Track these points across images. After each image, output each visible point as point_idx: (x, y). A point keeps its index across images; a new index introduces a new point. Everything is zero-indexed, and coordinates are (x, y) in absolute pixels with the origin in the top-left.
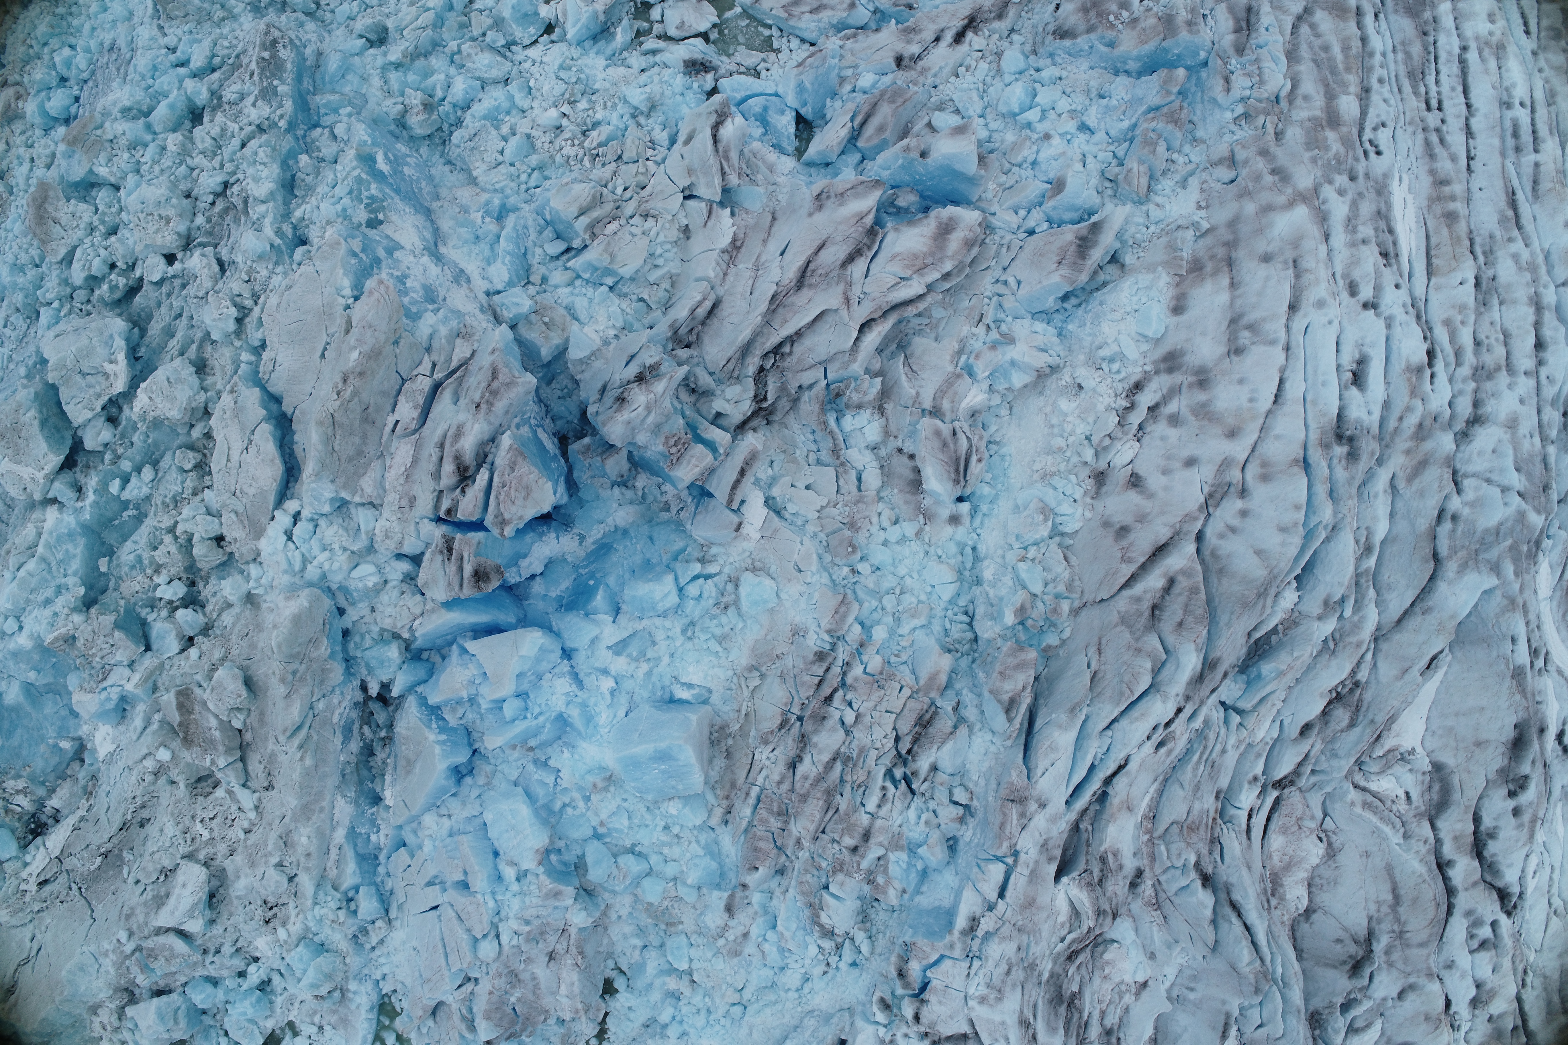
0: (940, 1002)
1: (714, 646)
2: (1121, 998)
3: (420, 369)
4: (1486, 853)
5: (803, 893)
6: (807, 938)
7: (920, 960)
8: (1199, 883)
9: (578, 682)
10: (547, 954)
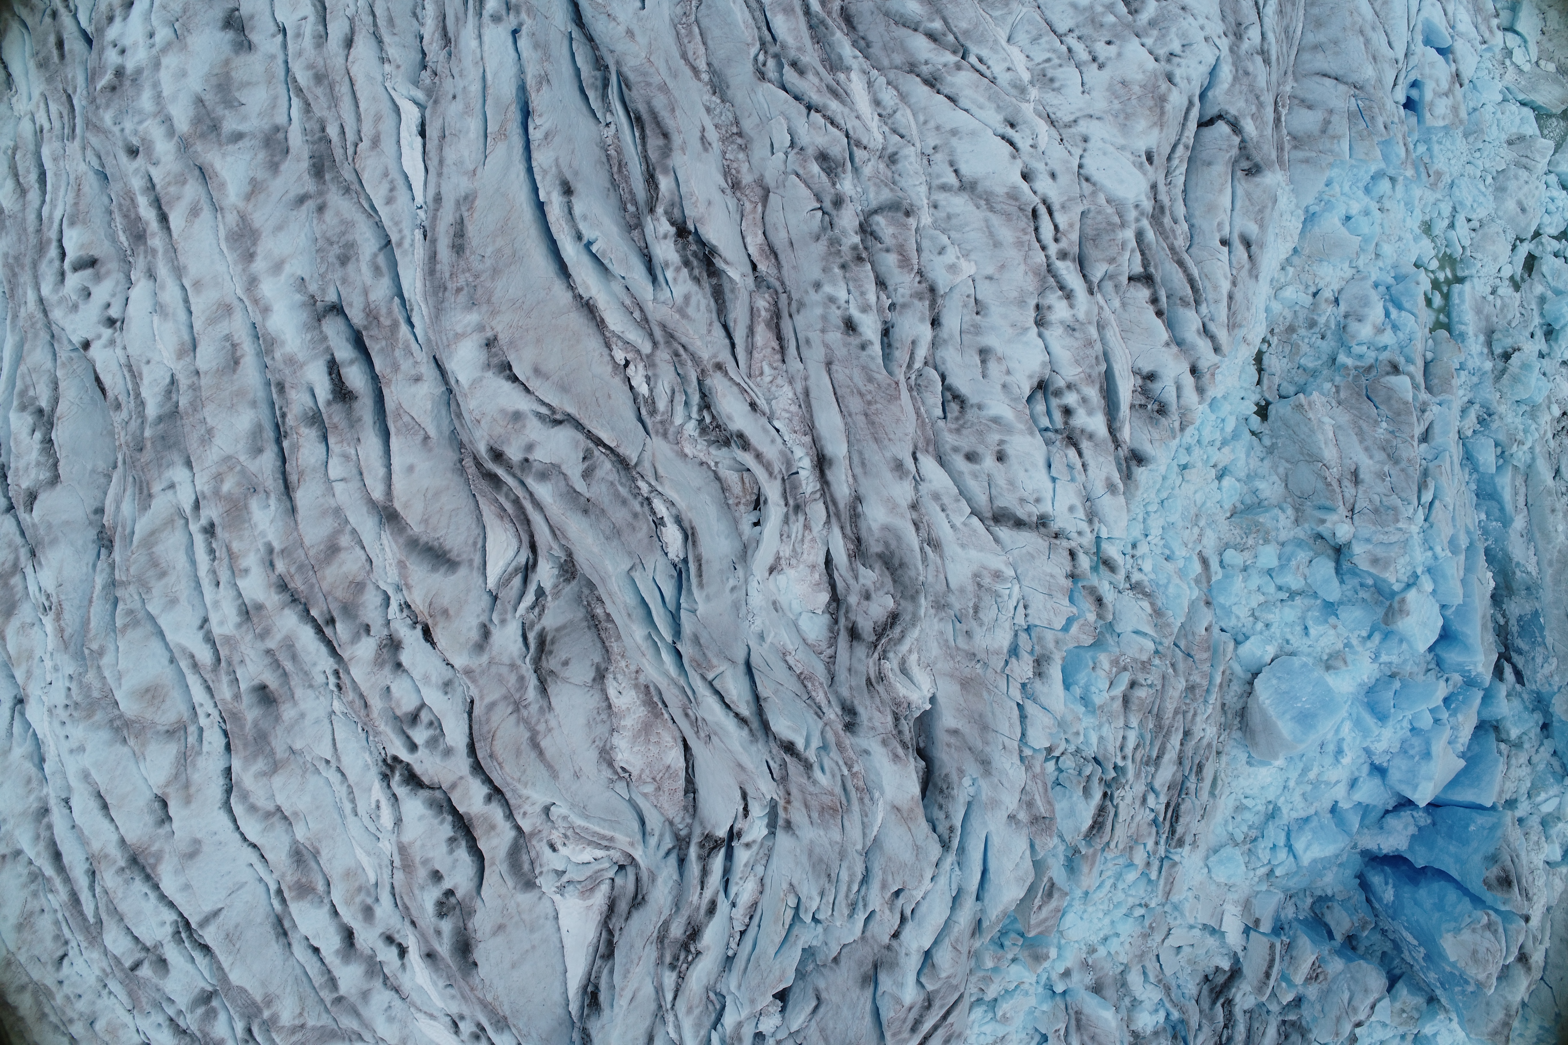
0: (1052, 576)
1: (1248, 802)
2: (794, 550)
4: (449, 818)
5: (1169, 625)
6: (1153, 576)
7: (1086, 623)
9: (1367, 751)
10: (1362, 481)
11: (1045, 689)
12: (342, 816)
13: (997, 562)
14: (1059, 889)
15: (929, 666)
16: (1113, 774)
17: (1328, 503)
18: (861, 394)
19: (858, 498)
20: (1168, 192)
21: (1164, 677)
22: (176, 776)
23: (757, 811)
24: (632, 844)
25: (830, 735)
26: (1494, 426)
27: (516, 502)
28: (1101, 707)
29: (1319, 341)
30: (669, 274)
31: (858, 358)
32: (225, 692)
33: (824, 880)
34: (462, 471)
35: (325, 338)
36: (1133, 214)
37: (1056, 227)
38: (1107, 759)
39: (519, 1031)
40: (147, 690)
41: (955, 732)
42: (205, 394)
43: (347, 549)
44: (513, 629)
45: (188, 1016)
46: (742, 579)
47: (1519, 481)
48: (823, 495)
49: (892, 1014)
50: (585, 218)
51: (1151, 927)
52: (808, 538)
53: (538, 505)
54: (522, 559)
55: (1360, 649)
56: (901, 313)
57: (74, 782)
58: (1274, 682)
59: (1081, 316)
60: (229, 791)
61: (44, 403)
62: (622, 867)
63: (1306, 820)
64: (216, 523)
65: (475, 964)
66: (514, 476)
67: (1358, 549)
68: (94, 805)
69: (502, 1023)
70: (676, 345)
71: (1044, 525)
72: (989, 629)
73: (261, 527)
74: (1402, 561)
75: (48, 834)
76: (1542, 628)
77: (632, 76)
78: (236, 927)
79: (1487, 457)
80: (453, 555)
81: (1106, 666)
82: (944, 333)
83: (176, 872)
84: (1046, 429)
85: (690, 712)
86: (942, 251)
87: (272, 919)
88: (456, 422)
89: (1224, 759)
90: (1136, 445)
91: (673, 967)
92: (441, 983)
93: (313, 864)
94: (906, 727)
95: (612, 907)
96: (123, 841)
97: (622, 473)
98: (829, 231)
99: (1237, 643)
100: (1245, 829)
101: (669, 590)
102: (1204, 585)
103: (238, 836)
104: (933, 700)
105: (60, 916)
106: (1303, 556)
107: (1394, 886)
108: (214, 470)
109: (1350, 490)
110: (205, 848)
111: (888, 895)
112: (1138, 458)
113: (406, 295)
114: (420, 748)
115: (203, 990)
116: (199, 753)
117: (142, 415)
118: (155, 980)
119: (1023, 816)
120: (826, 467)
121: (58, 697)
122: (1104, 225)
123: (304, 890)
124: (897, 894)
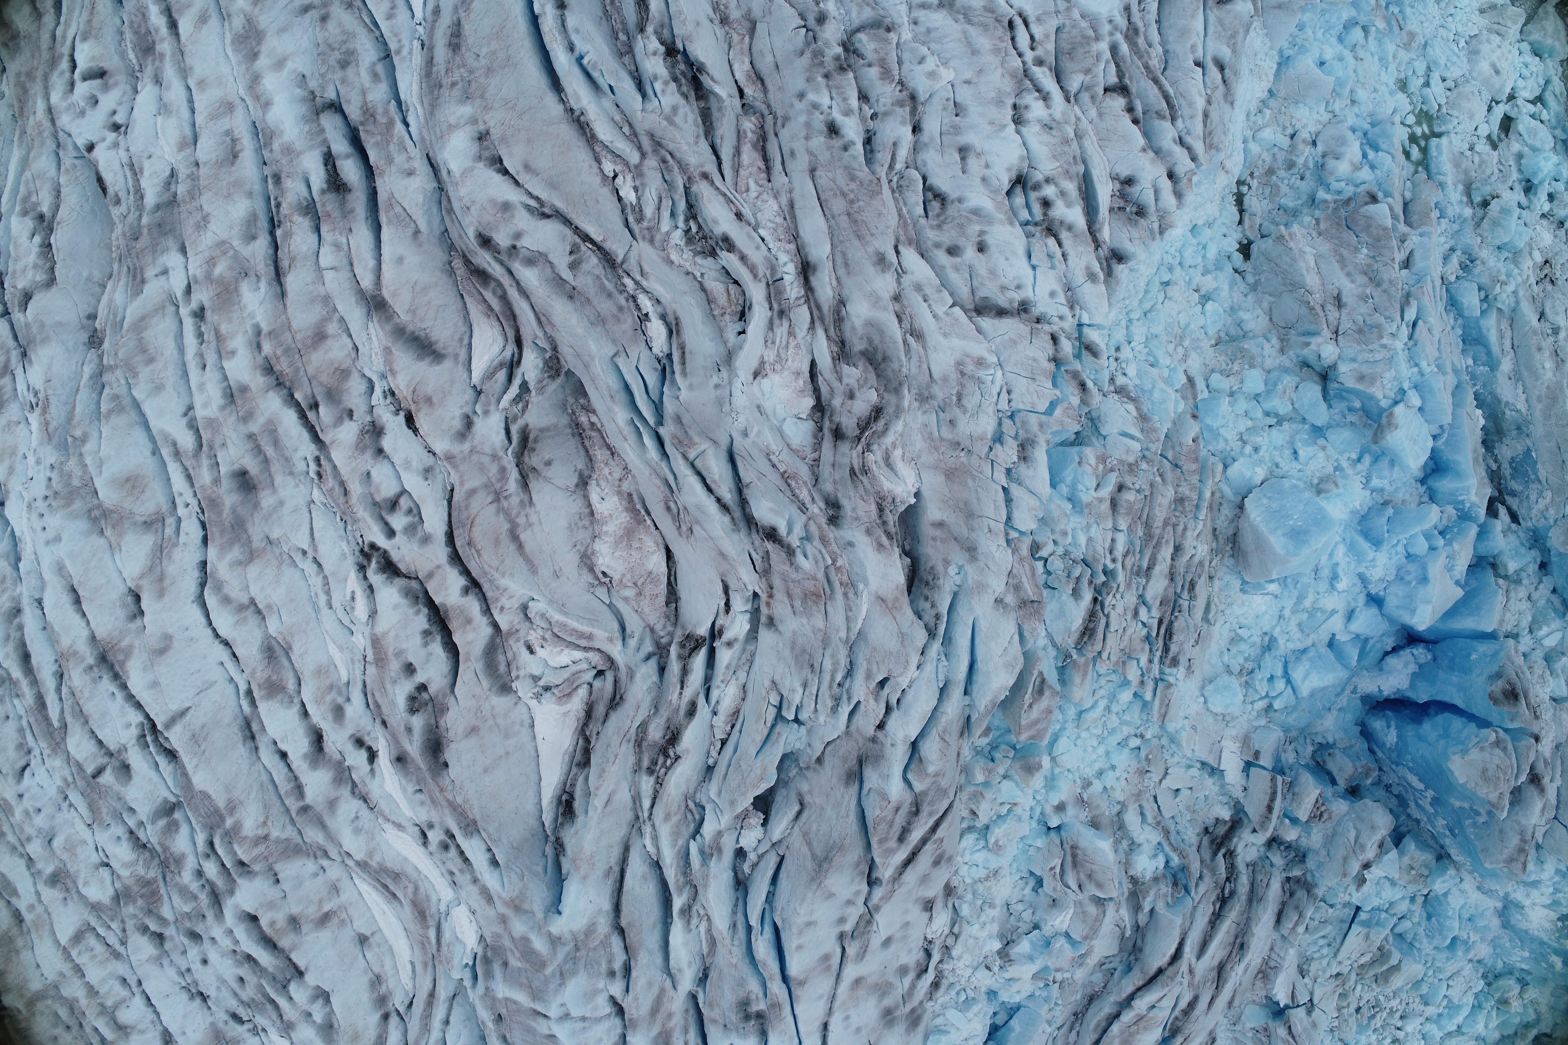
0: (1035, 360)
1: (1243, 633)
2: (778, 355)
3: (1543, 830)
4: (425, 611)
5: (1155, 430)
6: (1138, 382)
7: (1070, 407)
8: (782, 530)
9: (1363, 579)
10: (1345, 305)
11: (1031, 473)
12: (317, 609)
13: (979, 349)
14: (1050, 687)
15: (913, 461)
16: (1103, 578)
17: (1312, 327)
18: (844, 195)
19: (842, 302)
20: (1142, 18)
21: (1152, 485)
22: (151, 569)
23: (739, 604)
24: (611, 640)
25: (813, 528)
26: (1477, 271)
27: (504, 298)
28: (1089, 505)
29: (1299, 182)
30: (658, 86)
31: (840, 159)
32: (205, 476)
33: (807, 671)
34: (452, 272)
35: (322, 131)
36: (1106, 28)
37: (1032, 38)
38: (1095, 559)
39: (489, 835)
40: (128, 480)
41: (941, 525)
42: (202, 183)
43: (334, 336)
44: (496, 422)
45: (149, 827)
46: (726, 381)
47: (1505, 325)
48: (807, 301)
49: (878, 812)
50: (577, 31)
51: (1147, 759)
52: (793, 343)
53: (524, 293)
54: (508, 354)
55: (1350, 472)
56: (882, 121)
57: (48, 575)
58: (1265, 501)
59: (1058, 115)
60: (203, 585)
61: (45, 209)
62: (600, 673)
63: (1304, 651)
64: (206, 306)
65: (446, 765)
66: (501, 263)
67: (1343, 368)
68: (66, 599)
69: (471, 827)
70: (663, 152)
71: (1025, 311)
72: (972, 415)
73: (250, 308)
74: (1388, 375)
75: (18, 635)
76: (1535, 463)
78: (203, 727)
79: (1471, 300)
80: (439, 347)
81: (1093, 461)
82: (925, 137)
83: (145, 669)
84: (1027, 223)
85: (672, 505)
86: (922, 60)
87: (240, 721)
88: (447, 219)
89: (1217, 583)
90: (1116, 245)
91: (650, 771)
92: (411, 788)
93: (284, 661)
94: (892, 519)
95: (589, 713)
96: (93, 638)
97: (609, 270)
98: (814, 46)
99: (1226, 467)
100: (1241, 660)
101: (652, 379)
102: (1191, 401)
103: (210, 632)
104: (917, 495)
105: (24, 722)
106: (1289, 381)
107: (1397, 727)
108: (207, 254)
109: (1333, 314)
110: (176, 644)
111: (873, 685)
112: (1118, 256)
113: (403, 97)
114: (398, 535)
115: (166, 801)
116: (176, 545)
117: (140, 208)
118: (117, 787)
119: (1010, 599)
120: (810, 274)
121: (39, 489)
122: (1078, 39)
123: (274, 689)
124: (882, 684)
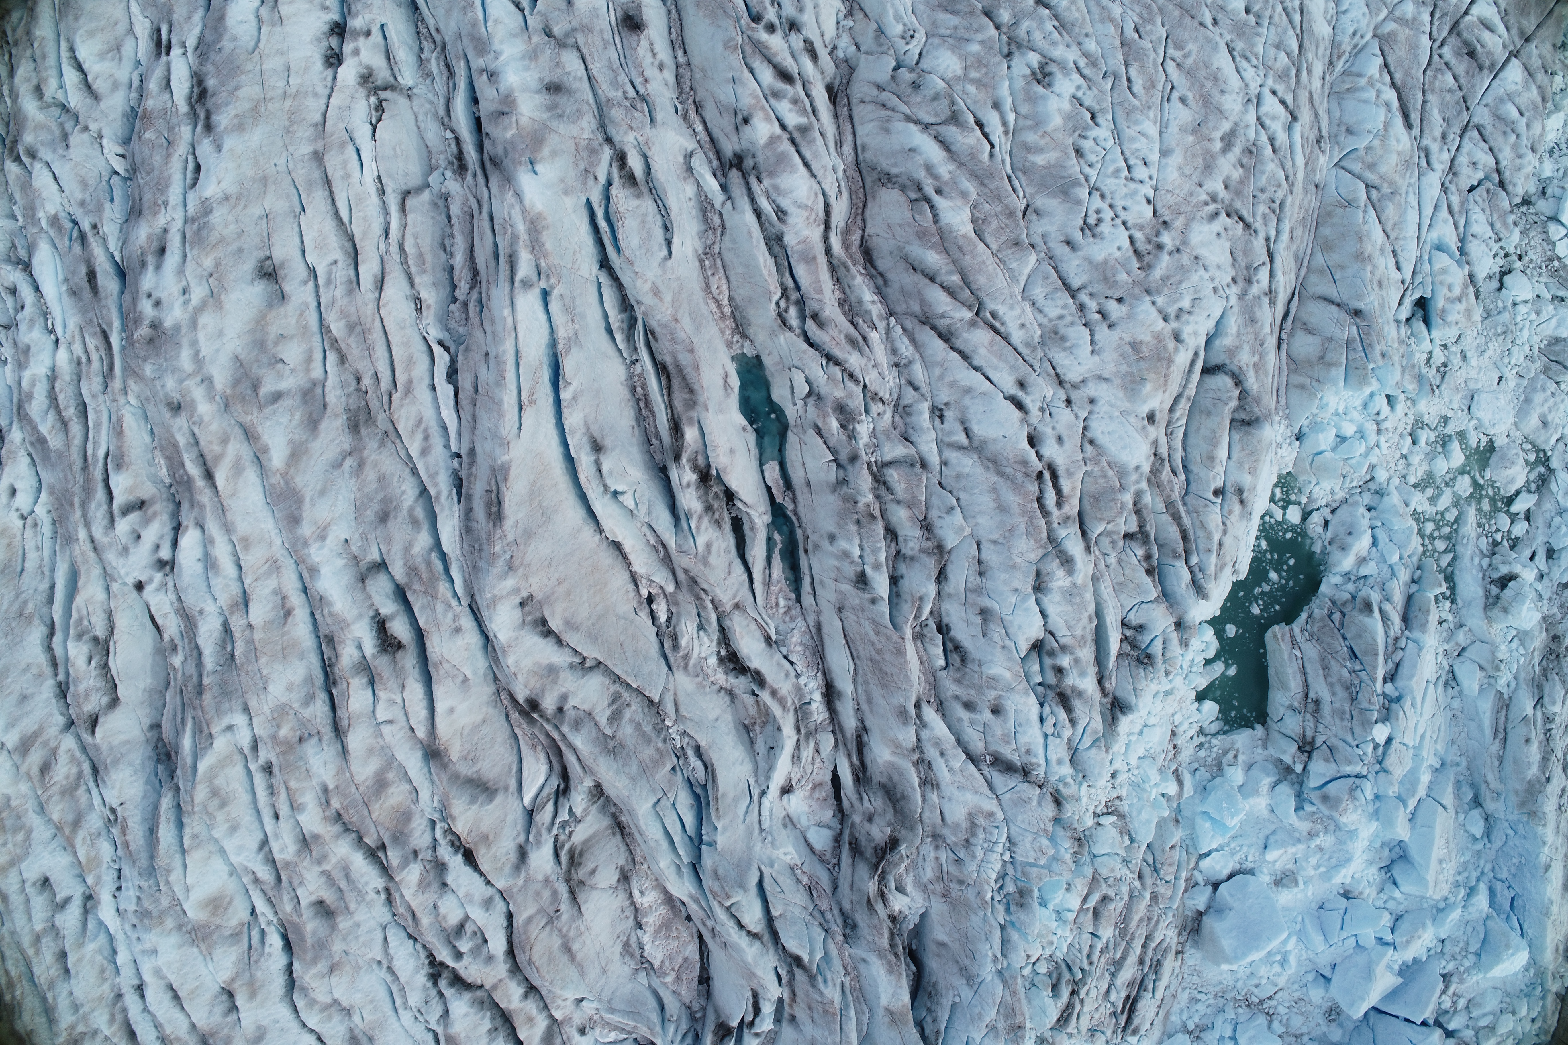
12: (395, 1008)
13: (989, 805)
15: (923, 885)
19: (863, 730)
22: (242, 972)
23: (767, 1008)
24: (653, 1034)
25: (831, 946)
30: (692, 521)
31: (868, 610)
32: (288, 908)
34: (496, 702)
35: (370, 597)
36: (1133, 477)
37: (1059, 495)
40: (212, 902)
41: (944, 946)
42: (258, 647)
43: (394, 783)
44: (547, 849)
48: (832, 724)
50: (612, 472)
52: (817, 760)
53: (571, 747)
54: (554, 786)
56: (908, 565)
57: (147, 976)
59: (1079, 582)
60: (291, 987)
61: (99, 632)
64: (274, 763)
66: (549, 721)
68: (166, 995)
70: (698, 589)
73: (316, 770)
75: (122, 1016)
77: (658, 330)
80: (491, 784)
82: (949, 587)
84: (1039, 686)
85: (708, 923)
90: (1120, 694)
94: (900, 940)
96: (193, 1027)
97: (647, 711)
98: (844, 487)
101: (691, 823)
103: (298, 1023)
104: (924, 916)
106: (1267, 780)
108: (271, 716)
110: (270, 1034)
112: (1121, 706)
113: (444, 546)
114: (465, 957)
116: (262, 954)
117: (199, 662)
119: (1000, 1025)
120: (834, 699)
121: (129, 904)
122: (1105, 487)
